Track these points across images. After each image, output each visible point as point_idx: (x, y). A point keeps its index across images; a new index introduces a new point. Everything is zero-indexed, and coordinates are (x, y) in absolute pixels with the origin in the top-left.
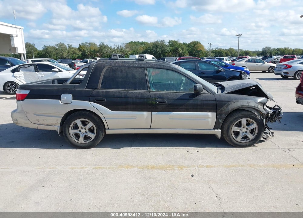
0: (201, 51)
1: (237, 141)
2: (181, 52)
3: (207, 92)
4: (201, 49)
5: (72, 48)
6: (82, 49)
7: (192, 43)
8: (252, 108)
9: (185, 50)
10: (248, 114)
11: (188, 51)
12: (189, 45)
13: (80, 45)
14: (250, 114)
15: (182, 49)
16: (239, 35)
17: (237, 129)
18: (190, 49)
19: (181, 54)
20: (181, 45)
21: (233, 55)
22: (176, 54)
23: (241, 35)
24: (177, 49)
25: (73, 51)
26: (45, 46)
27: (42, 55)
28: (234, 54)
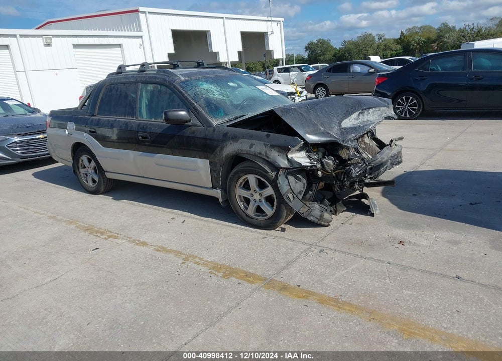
1: (247, 215)
3: (200, 124)
5: (385, 40)
6: (405, 40)
8: (255, 155)
10: (252, 167)
13: (402, 33)
14: (256, 168)
17: (245, 193)
25: (385, 46)
26: (345, 42)
27: (339, 57)
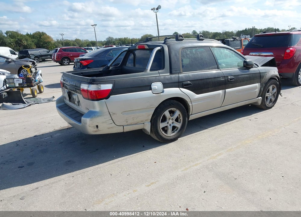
0: (50, 42)
2: (26, 44)
4: (49, 40)
7: (36, 33)
9: (30, 42)
11: (34, 43)
12: (33, 36)
15: (27, 40)
16: (94, 25)
18: (36, 41)
19: (26, 46)
20: (25, 36)
21: (80, 46)
22: (20, 47)
23: (96, 25)
24: (21, 41)
28: (82, 45)
